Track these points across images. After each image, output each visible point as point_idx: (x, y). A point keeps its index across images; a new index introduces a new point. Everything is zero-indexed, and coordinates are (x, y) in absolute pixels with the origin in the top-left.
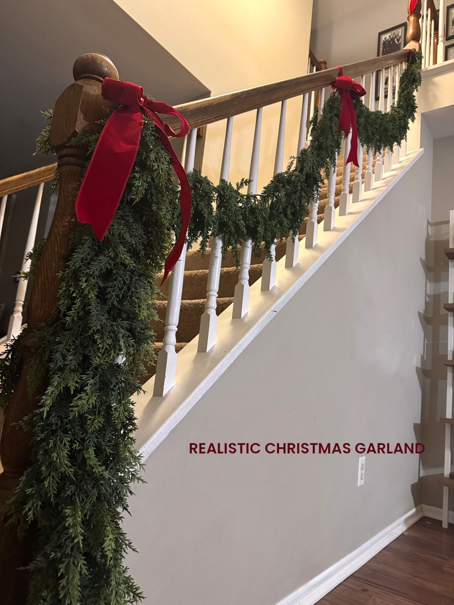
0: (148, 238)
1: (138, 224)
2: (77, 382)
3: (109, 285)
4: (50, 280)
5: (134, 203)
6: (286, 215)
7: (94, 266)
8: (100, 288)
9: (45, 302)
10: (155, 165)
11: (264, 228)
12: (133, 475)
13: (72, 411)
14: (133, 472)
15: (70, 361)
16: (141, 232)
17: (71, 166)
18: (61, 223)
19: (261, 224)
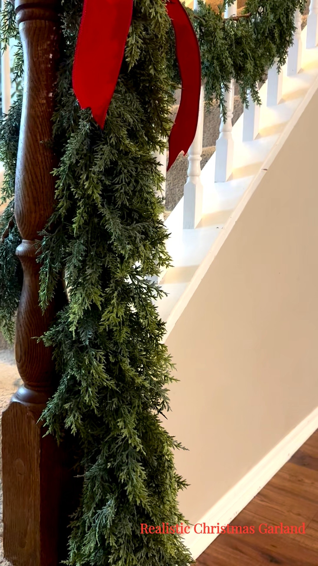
0: (145, 110)
1: (132, 94)
2: (101, 296)
3: (116, 181)
4: (39, 178)
5: (130, 68)
6: (273, 38)
7: (98, 159)
8: (104, 185)
9: (39, 205)
10: (152, 10)
11: (253, 64)
12: (165, 376)
13: (102, 325)
14: (166, 374)
15: (90, 274)
16: (137, 104)
17: (38, 20)
18: (37, 102)
19: (249, 59)
